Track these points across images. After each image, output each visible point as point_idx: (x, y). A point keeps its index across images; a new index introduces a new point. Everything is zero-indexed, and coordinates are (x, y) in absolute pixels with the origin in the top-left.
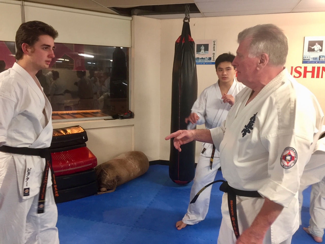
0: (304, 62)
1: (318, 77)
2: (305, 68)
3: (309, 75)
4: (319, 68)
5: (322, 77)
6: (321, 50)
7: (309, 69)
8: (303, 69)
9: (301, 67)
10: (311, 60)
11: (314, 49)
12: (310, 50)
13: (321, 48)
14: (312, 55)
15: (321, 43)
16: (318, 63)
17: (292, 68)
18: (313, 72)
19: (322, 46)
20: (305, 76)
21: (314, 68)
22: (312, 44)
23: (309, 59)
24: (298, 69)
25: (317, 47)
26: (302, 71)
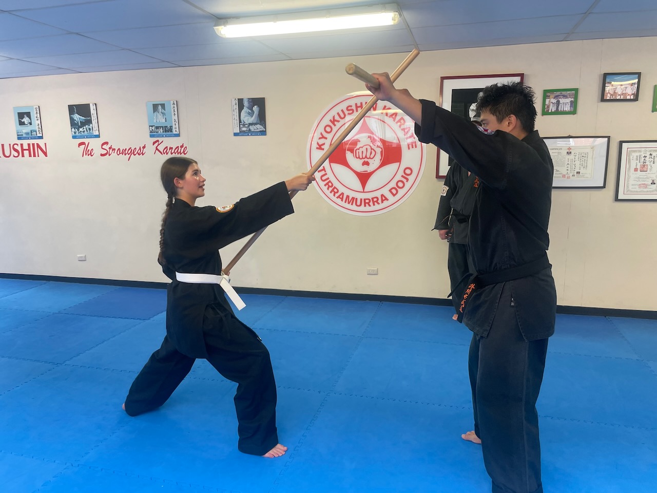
0: (19, 138)
1: (35, 156)
2: (22, 145)
3: (26, 153)
4: (33, 144)
5: (38, 156)
6: (31, 124)
7: (26, 147)
8: (19, 145)
9: (17, 144)
10: (24, 136)
11: (24, 122)
12: (22, 123)
13: (30, 121)
14: (25, 130)
15: (28, 115)
16: (31, 139)
17: (10, 144)
18: (29, 150)
19: (30, 118)
20: (23, 156)
21: (29, 145)
22: (21, 115)
23: (22, 135)
24: (16, 146)
25: (26, 120)
26: (19, 148)
